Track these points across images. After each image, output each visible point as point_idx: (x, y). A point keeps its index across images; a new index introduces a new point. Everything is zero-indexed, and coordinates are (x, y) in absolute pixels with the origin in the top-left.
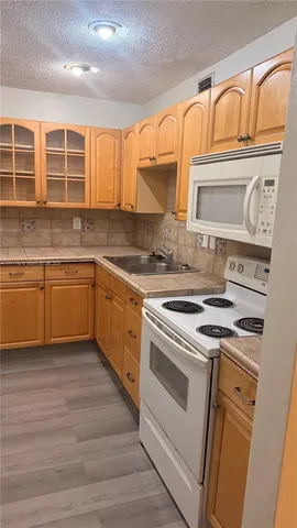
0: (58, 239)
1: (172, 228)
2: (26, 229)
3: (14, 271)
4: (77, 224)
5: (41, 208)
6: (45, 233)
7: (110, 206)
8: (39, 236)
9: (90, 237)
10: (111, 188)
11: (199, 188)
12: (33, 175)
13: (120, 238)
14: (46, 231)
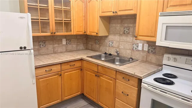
0: (56, 50)
1: (114, 42)
2: (41, 46)
3: (47, 69)
4: (64, 42)
5: (53, 36)
6: (50, 47)
7: (81, 33)
8: (47, 49)
9: (70, 47)
10: (82, 25)
11: (167, 26)
12: (49, 20)
13: (81, 47)
14: (51, 46)
